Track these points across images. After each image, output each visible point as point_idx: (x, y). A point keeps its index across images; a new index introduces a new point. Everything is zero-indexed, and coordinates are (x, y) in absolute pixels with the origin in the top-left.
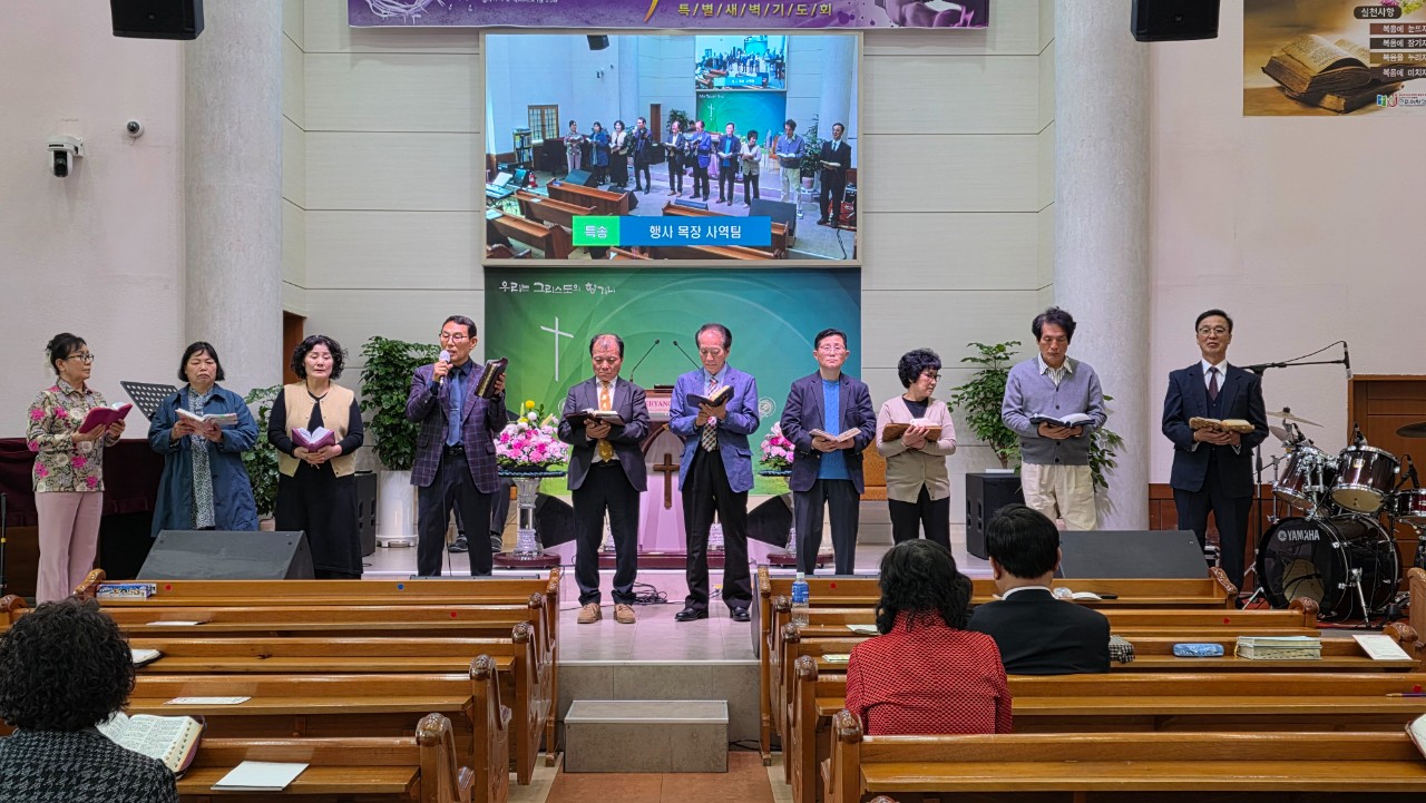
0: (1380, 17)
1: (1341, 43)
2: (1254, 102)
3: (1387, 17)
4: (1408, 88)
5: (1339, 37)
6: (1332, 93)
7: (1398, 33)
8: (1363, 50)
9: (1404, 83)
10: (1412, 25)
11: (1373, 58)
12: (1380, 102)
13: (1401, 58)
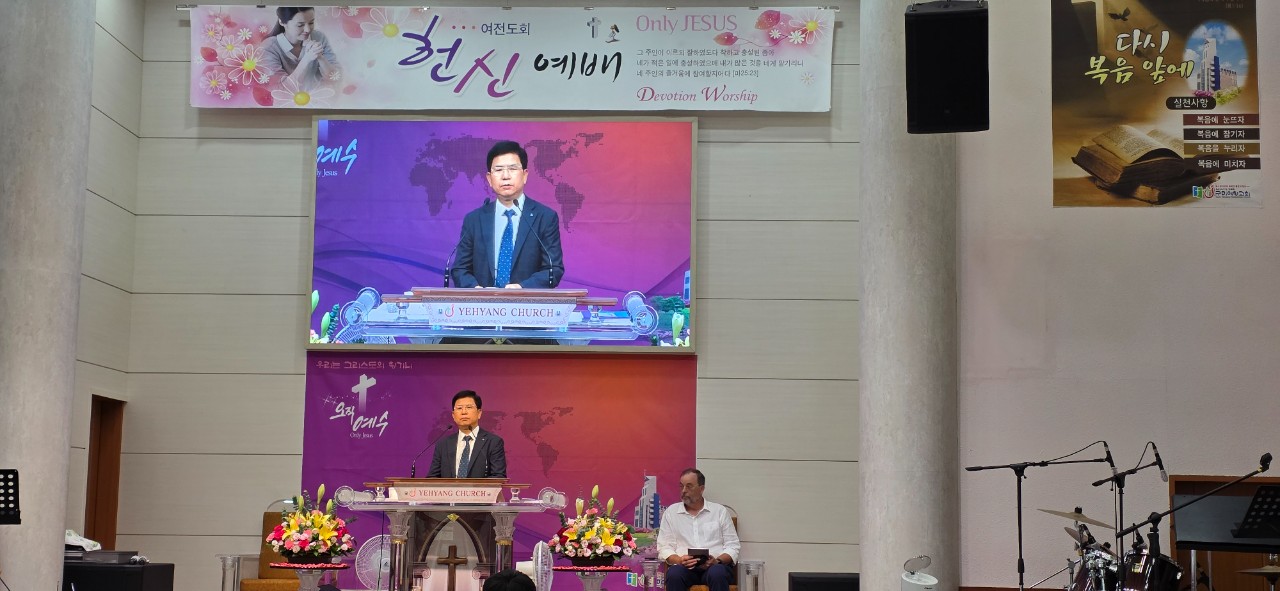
0: (1193, 107)
1: (1154, 133)
2: (1065, 193)
3: (1200, 107)
4: (1225, 179)
5: (1150, 127)
6: (1146, 184)
7: (1212, 123)
8: (1176, 140)
9: (1220, 174)
10: (1227, 116)
11: (1188, 148)
12: (1196, 194)
13: (1216, 150)
